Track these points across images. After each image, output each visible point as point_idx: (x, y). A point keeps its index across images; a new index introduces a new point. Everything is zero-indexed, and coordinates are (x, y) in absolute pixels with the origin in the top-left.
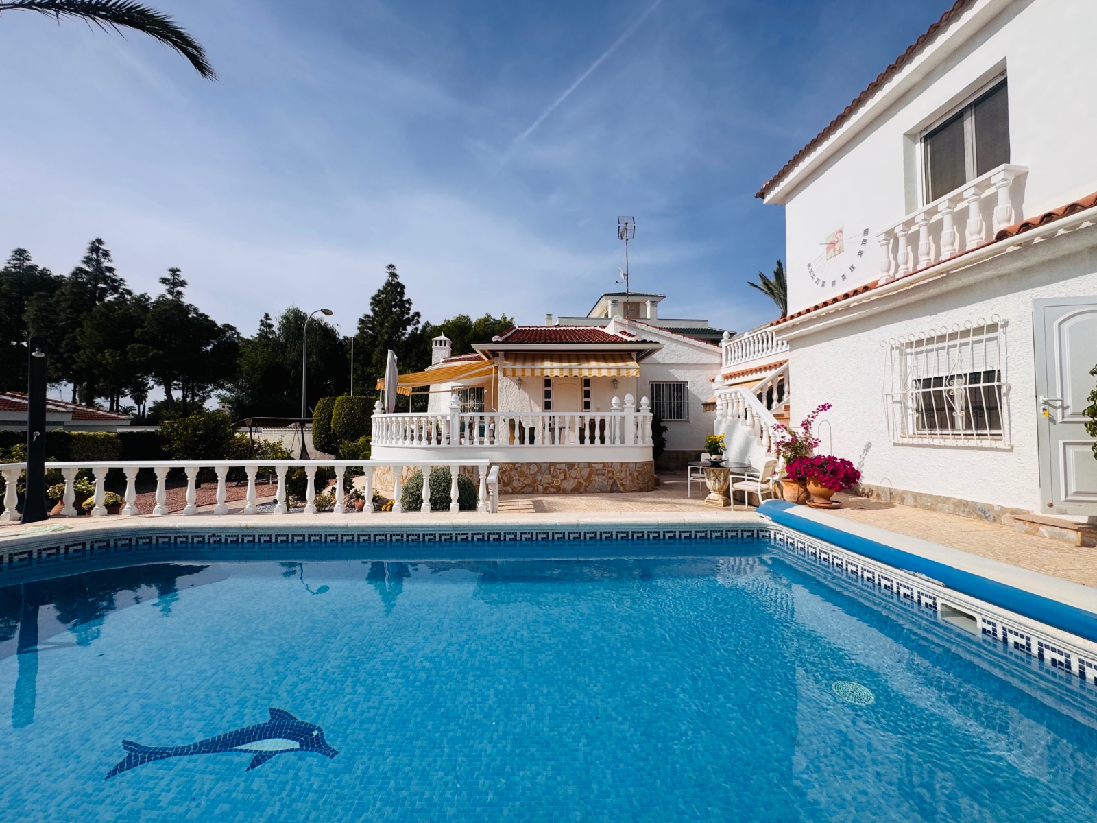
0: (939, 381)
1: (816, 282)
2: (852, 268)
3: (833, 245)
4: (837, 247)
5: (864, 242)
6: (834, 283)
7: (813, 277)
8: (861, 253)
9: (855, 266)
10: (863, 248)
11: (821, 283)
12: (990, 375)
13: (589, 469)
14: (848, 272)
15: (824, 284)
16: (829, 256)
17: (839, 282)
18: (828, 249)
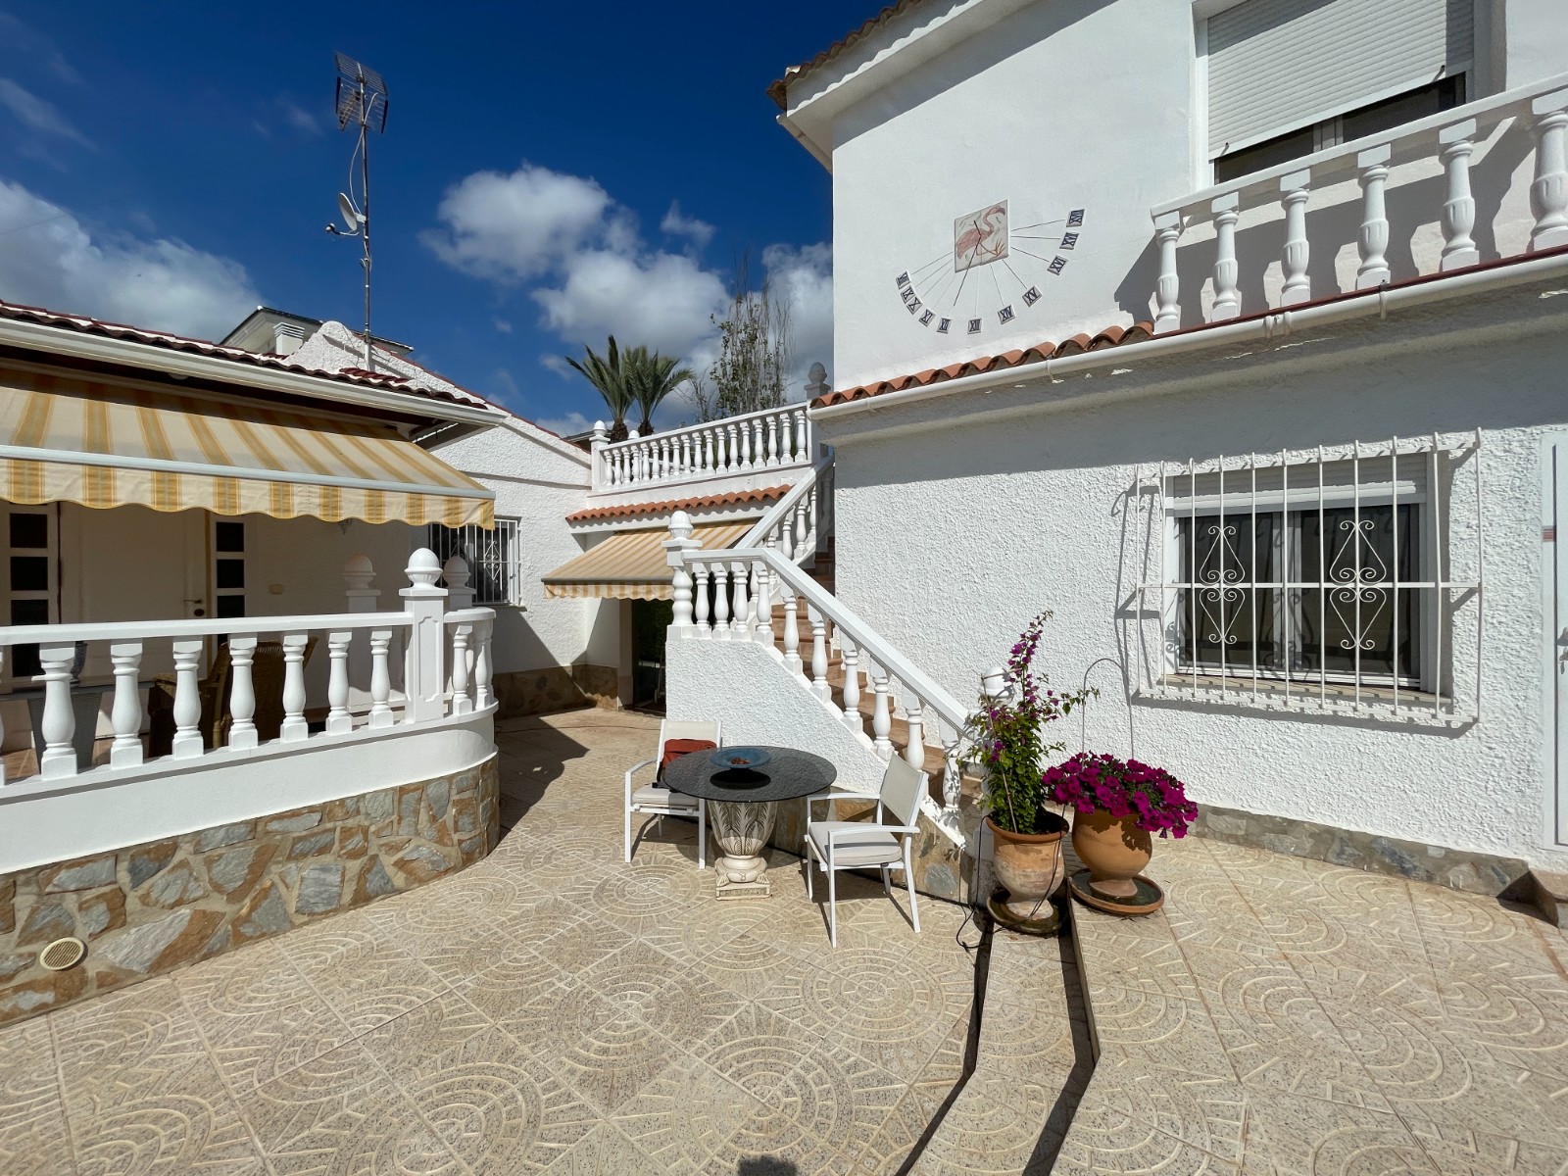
1: (924, 321)
2: (1031, 296)
3: (979, 238)
4: (989, 243)
5: (1069, 240)
6: (975, 325)
7: (912, 308)
8: (1057, 265)
9: (1039, 290)
10: (1063, 254)
11: (935, 323)
13: (253, 848)
14: (1019, 307)
15: (944, 327)
16: (963, 262)
17: (990, 321)
18: (960, 248)
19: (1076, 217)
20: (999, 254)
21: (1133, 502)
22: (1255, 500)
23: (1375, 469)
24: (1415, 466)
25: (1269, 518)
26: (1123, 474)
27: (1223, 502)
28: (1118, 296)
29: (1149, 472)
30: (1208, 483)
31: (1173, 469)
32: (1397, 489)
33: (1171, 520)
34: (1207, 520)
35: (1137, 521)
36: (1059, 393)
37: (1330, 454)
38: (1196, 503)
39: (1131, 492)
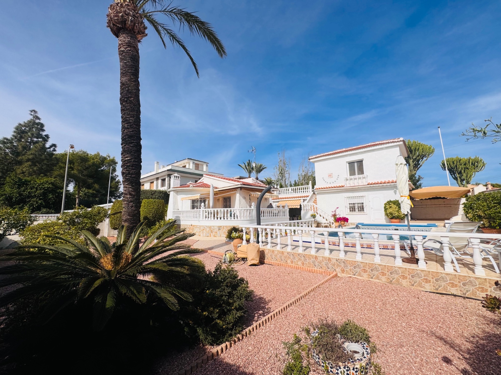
0: (354, 204)
2: (335, 181)
6: (330, 183)
7: (324, 181)
10: (338, 178)
12: (362, 203)
14: (334, 182)
15: (327, 183)
17: (332, 183)
18: (329, 176)
19: (338, 176)
20: (332, 177)
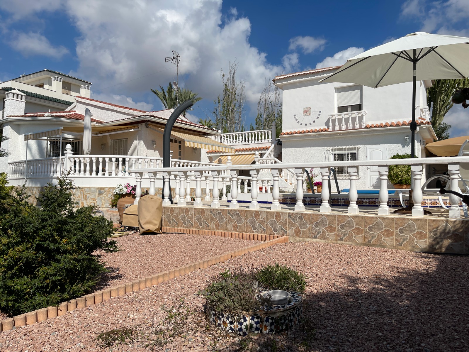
1: (298, 123)
2: (314, 122)
3: (307, 112)
4: (308, 113)
5: (319, 115)
6: (306, 125)
7: (296, 120)
8: (318, 118)
9: (315, 121)
10: (319, 116)
11: (300, 123)
14: (312, 123)
15: (301, 124)
16: (304, 115)
17: (308, 124)
18: (304, 112)
19: (320, 112)
20: (310, 115)
21: (327, 152)
22: (340, 152)
23: (352, 149)
24: (355, 149)
25: (342, 155)
26: (326, 148)
27: (337, 152)
28: (325, 124)
29: (329, 148)
30: (335, 150)
31: (332, 148)
32: (353, 152)
33: (332, 155)
34: (335, 155)
35: (327, 155)
36: (317, 137)
37: (347, 147)
38: (334, 152)
39: (327, 151)
